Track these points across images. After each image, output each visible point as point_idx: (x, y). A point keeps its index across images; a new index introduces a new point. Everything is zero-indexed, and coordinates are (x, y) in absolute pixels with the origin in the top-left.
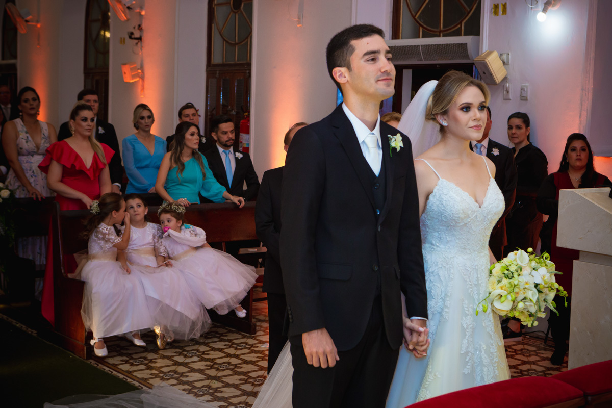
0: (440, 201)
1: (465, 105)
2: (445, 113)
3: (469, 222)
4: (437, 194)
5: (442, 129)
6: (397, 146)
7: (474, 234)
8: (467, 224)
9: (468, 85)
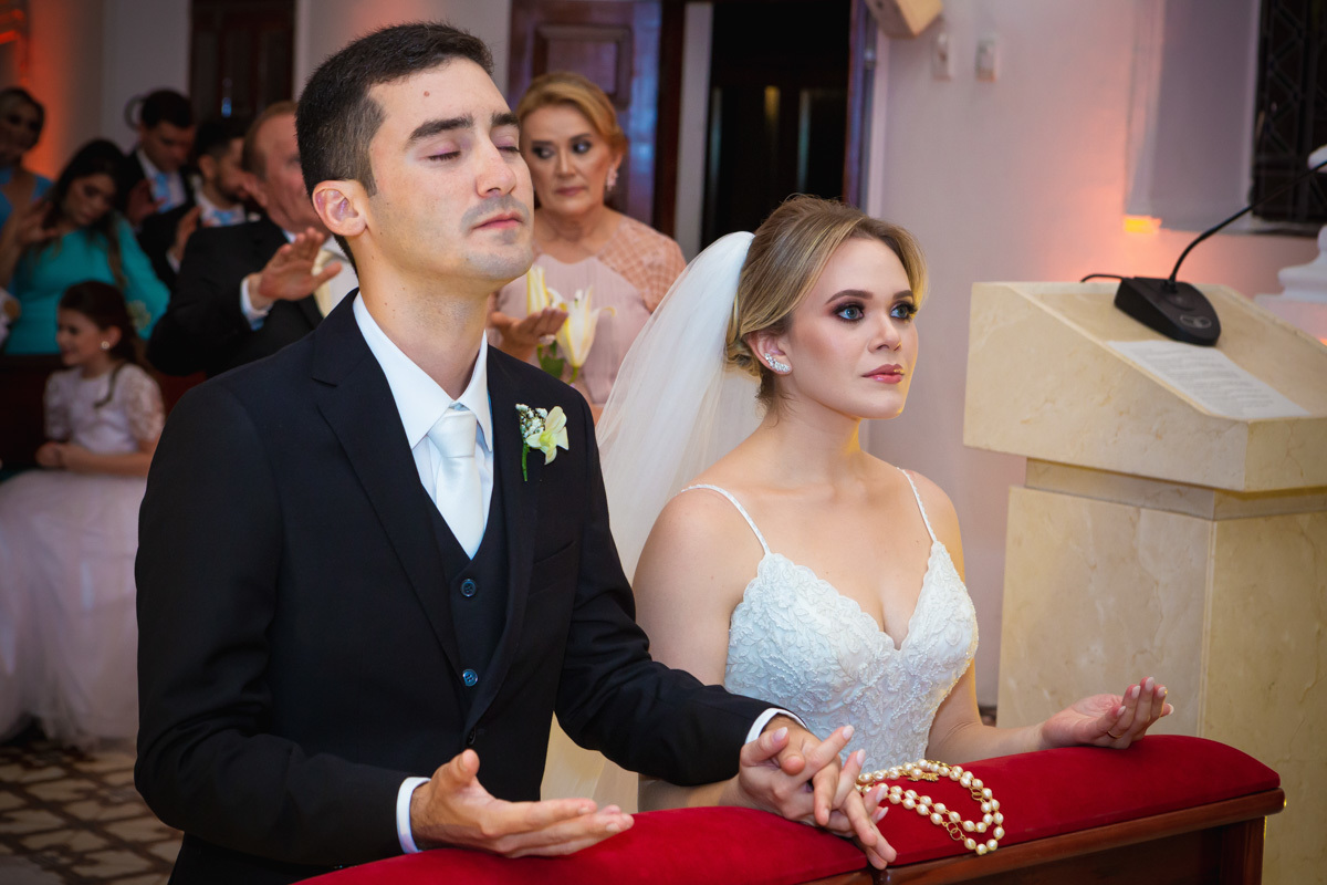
0: (765, 630)
1: (845, 298)
2: (780, 328)
3: (859, 698)
4: (756, 609)
5: (771, 385)
7: (875, 736)
8: (852, 704)
9: (852, 235)
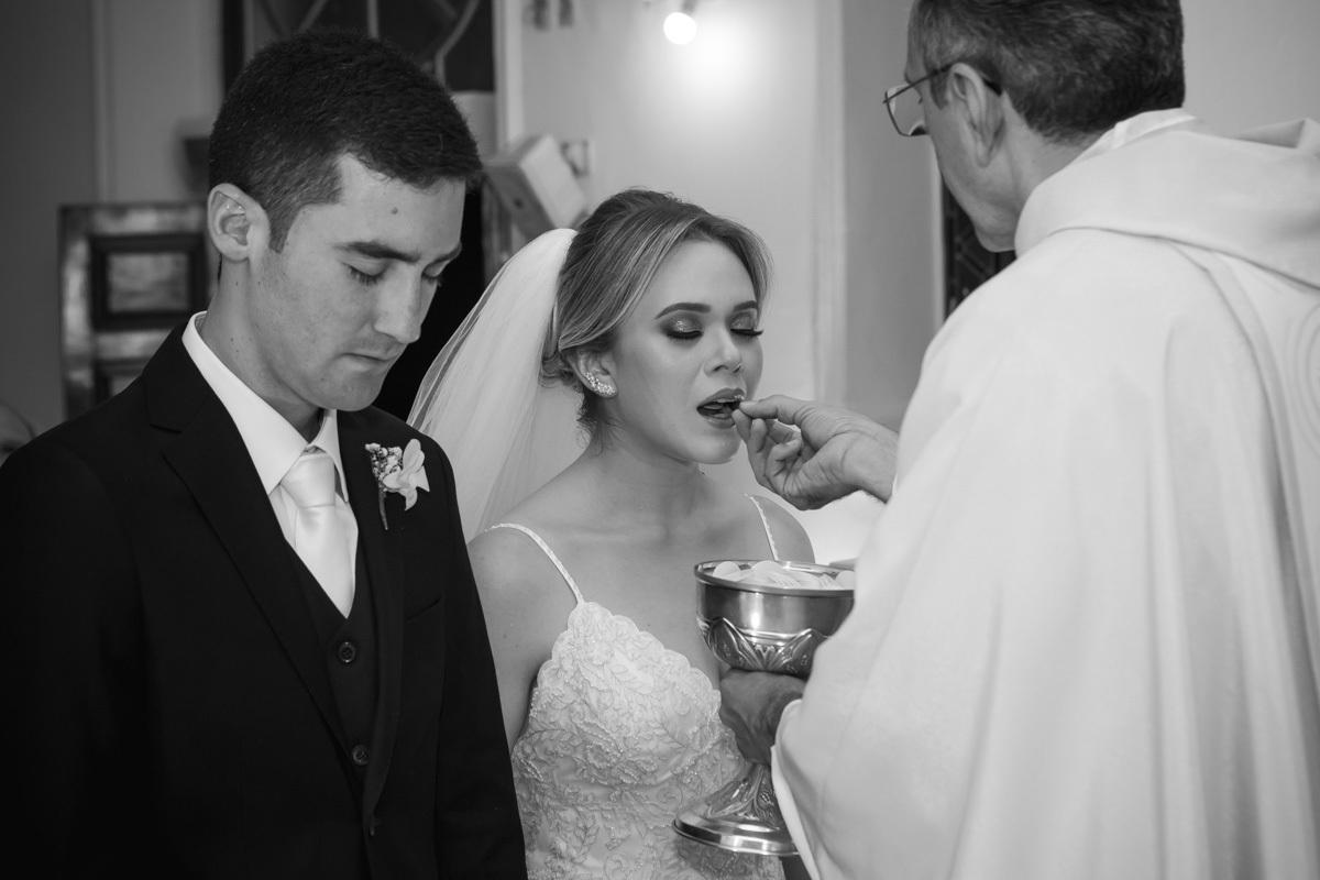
0: (579, 692)
1: (678, 313)
3: (691, 767)
4: (567, 665)
6: (407, 485)
8: (683, 773)
9: (687, 236)
